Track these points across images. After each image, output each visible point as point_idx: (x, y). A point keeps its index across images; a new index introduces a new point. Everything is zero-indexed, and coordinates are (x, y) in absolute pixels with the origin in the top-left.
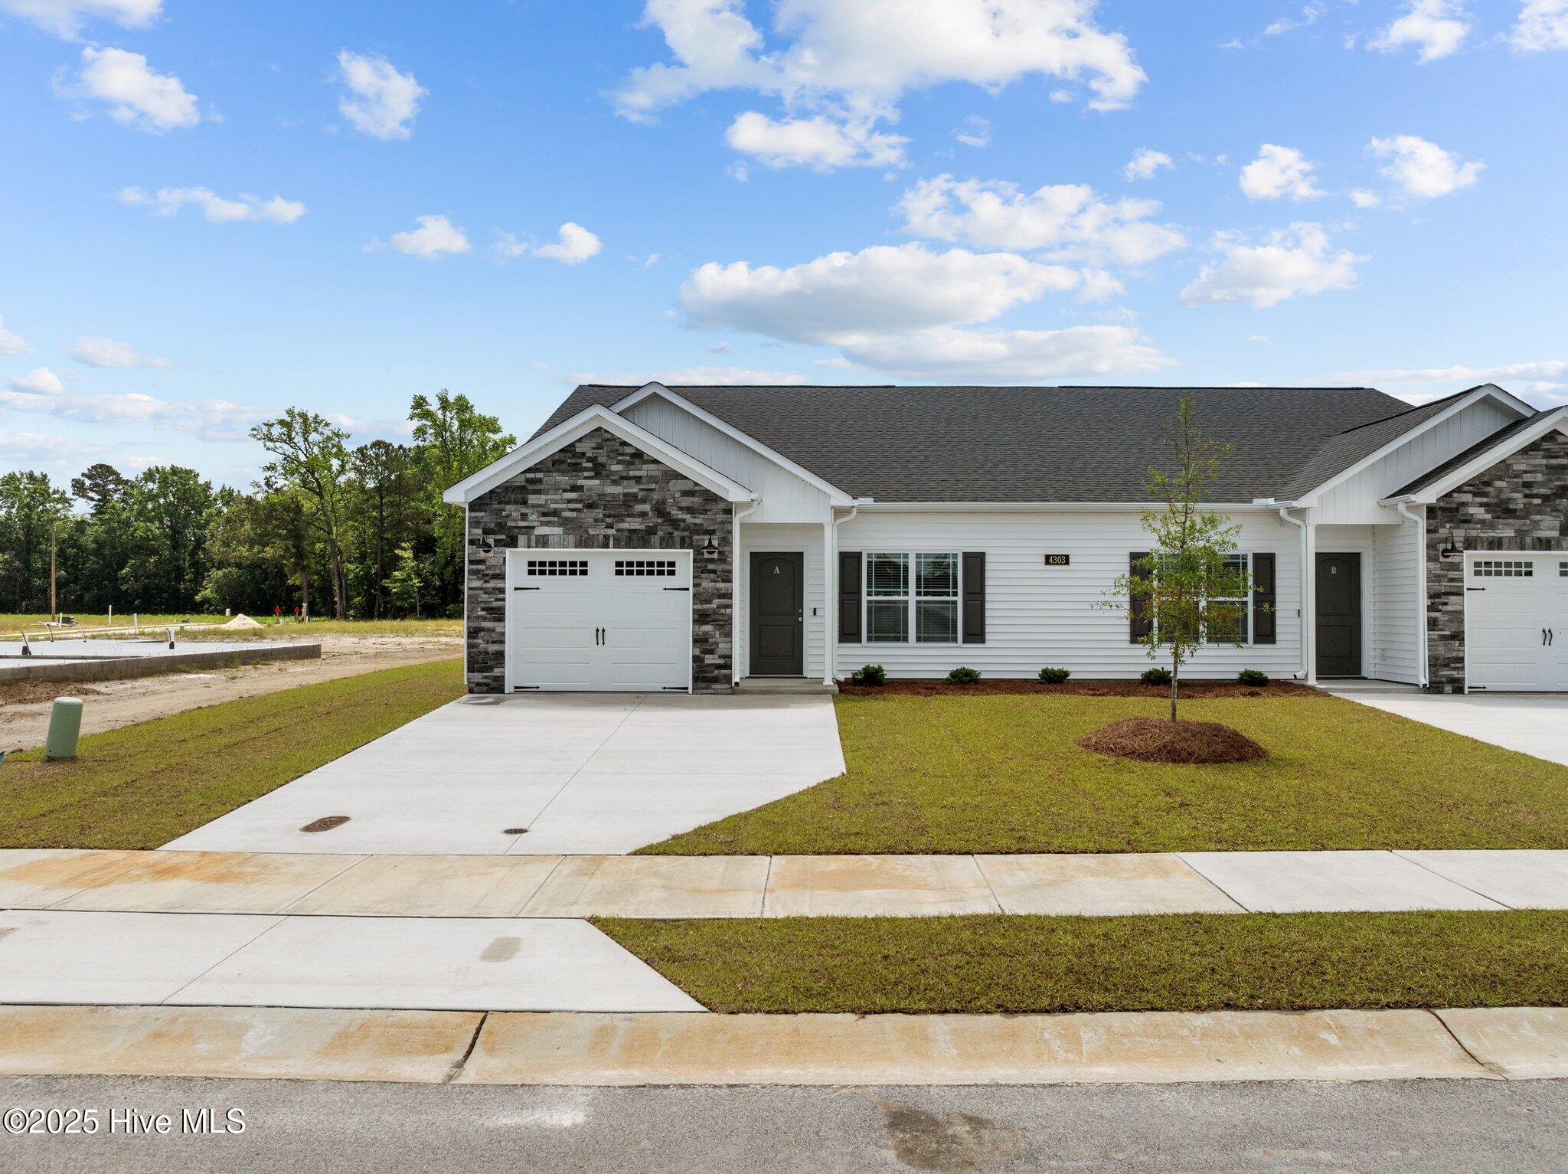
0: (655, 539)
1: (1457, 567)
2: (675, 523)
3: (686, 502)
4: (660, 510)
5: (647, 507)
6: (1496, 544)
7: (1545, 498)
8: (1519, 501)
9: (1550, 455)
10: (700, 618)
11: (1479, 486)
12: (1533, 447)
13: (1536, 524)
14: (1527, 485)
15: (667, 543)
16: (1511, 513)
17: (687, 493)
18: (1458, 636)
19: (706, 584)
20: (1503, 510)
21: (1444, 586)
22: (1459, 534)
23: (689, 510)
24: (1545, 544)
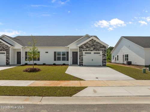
0: (2, 50)
1: (82, 53)
2: (4, 49)
3: (5, 47)
4: (3, 47)
5: (1, 47)
6: (87, 51)
7: (92, 46)
8: (89, 46)
9: (92, 41)
10: (7, 58)
11: (85, 45)
12: (91, 41)
13: (91, 49)
14: (90, 44)
15: (4, 51)
16: (88, 47)
17: (6, 46)
18: (82, 60)
19: (7, 55)
20: (87, 47)
21: (81, 55)
22: (83, 49)
23: (6, 47)
24: (92, 51)
